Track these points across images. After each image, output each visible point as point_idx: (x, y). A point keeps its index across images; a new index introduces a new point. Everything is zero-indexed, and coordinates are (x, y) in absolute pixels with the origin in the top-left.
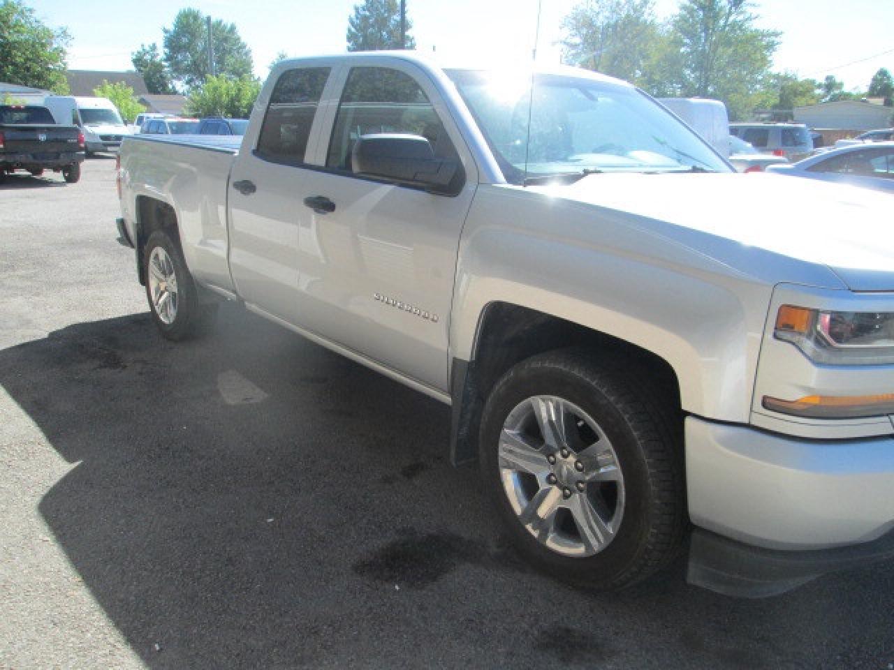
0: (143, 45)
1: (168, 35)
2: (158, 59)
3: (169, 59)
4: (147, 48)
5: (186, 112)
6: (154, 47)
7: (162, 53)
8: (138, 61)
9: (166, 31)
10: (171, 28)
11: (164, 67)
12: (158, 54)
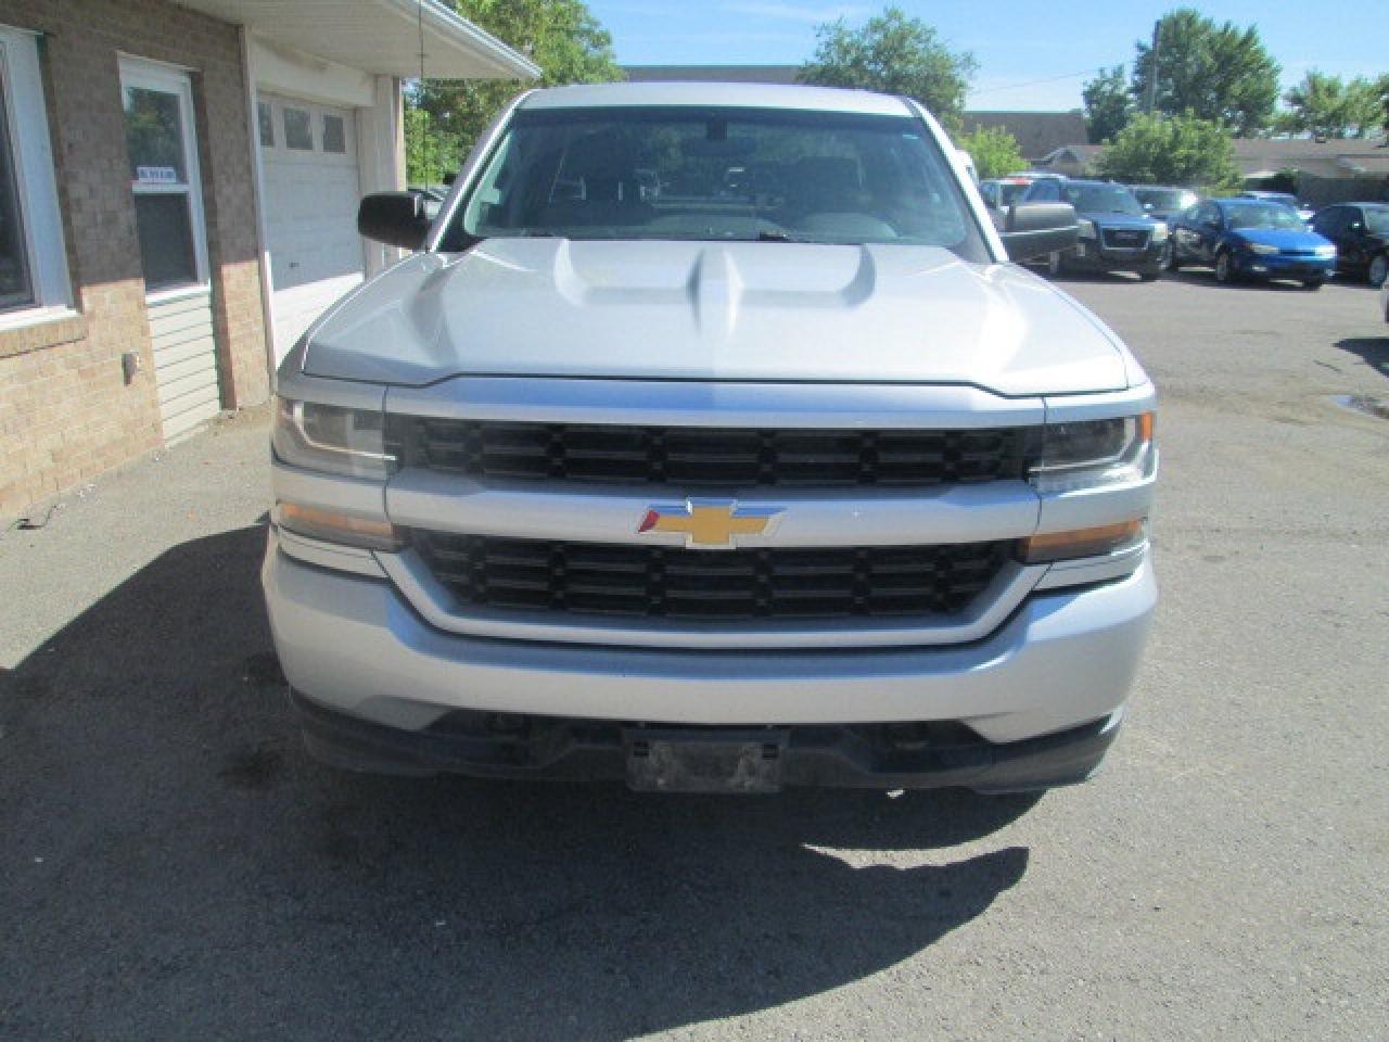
0: (1102, 71)
1: (1143, 54)
2: (1122, 90)
3: (1137, 89)
4: (1109, 74)
5: (1092, 171)
6: (1118, 73)
7: (1129, 80)
8: (1091, 96)
9: (1141, 48)
10: (1148, 41)
11: (1130, 102)
12: (1124, 83)
